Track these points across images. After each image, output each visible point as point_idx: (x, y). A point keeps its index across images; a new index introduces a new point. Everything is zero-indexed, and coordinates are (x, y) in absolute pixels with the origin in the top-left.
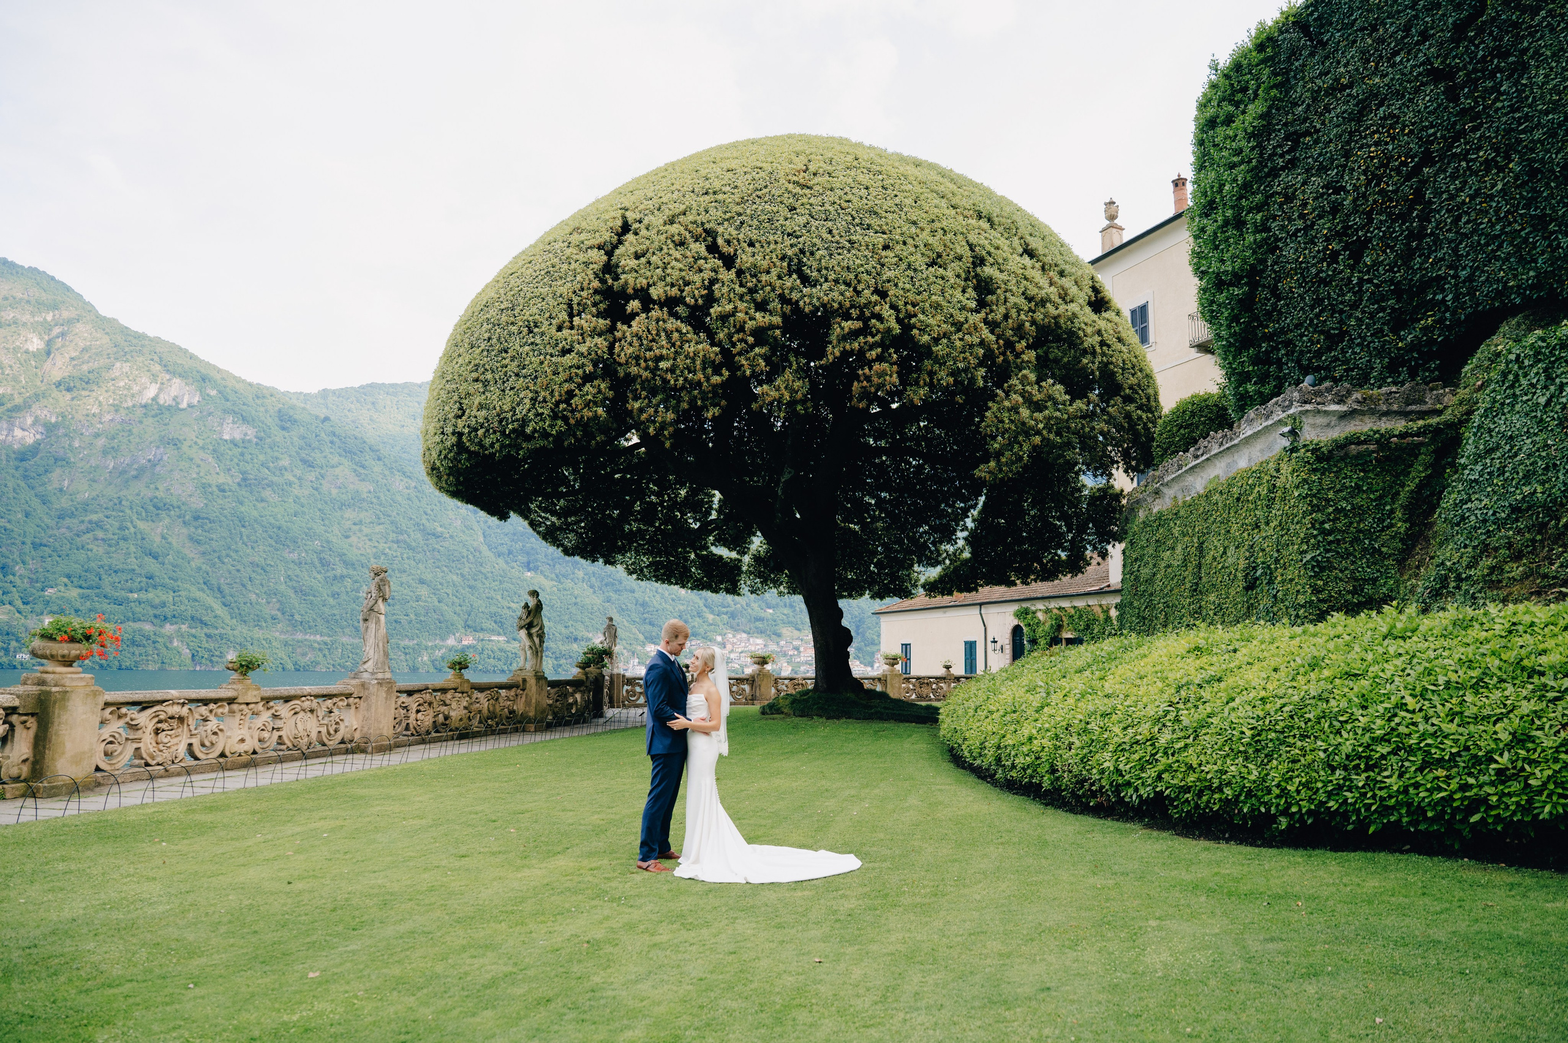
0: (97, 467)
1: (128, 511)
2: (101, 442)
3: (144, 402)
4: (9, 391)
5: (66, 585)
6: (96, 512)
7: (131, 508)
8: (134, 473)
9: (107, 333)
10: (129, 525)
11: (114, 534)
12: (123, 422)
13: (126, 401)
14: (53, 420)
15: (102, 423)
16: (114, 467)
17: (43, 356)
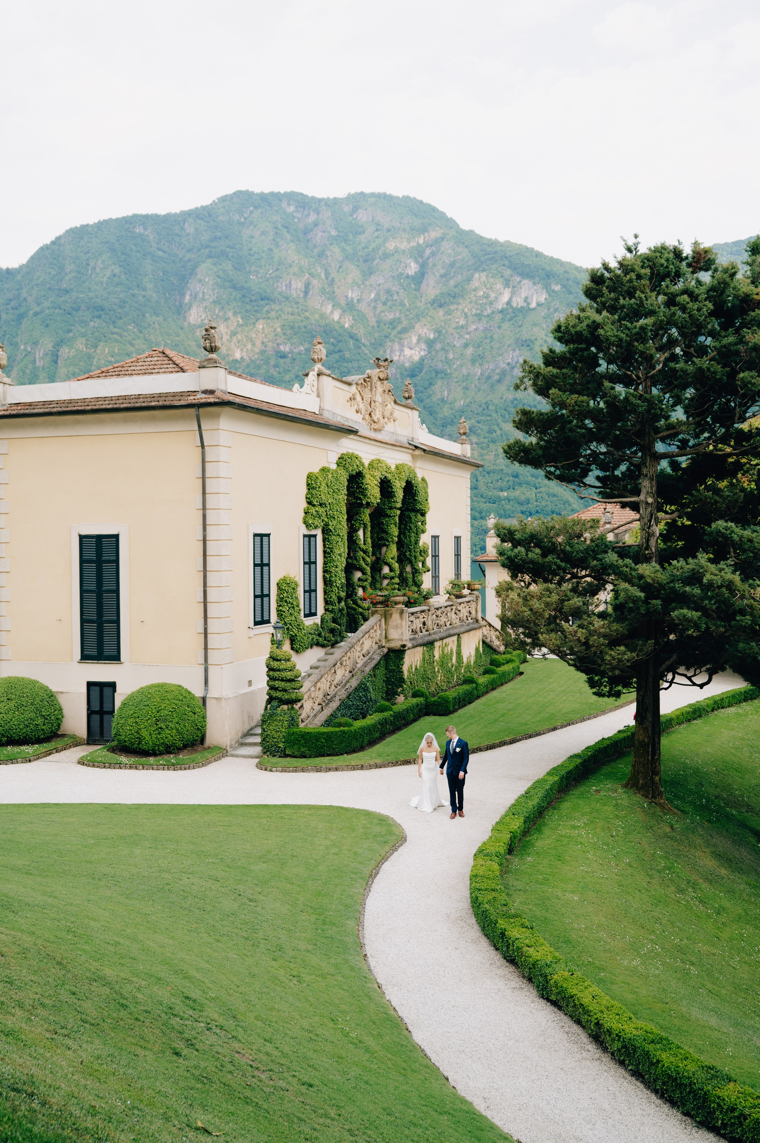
0: (469, 375)
1: (494, 415)
2: (470, 351)
3: (500, 308)
4: (398, 314)
7: (497, 412)
8: (497, 377)
9: (467, 246)
10: (496, 428)
11: (484, 438)
12: (486, 329)
13: (486, 309)
14: (432, 336)
15: (469, 334)
16: (481, 374)
17: (419, 278)
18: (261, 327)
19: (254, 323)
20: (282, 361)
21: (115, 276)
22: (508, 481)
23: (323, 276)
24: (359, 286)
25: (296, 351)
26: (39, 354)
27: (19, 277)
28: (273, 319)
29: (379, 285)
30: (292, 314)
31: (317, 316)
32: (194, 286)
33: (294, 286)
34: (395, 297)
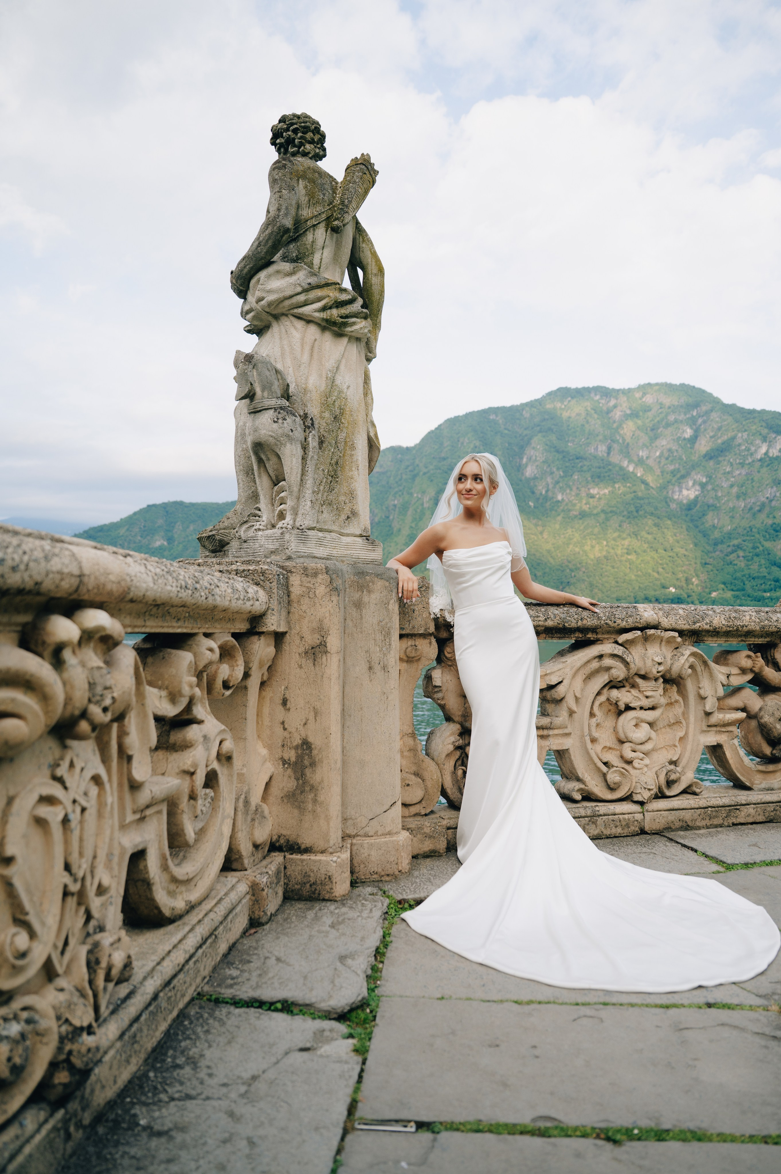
0: (734, 507)
1: (757, 536)
2: (735, 490)
3: (759, 457)
5: (723, 590)
6: (737, 539)
7: (759, 533)
8: (757, 508)
9: (731, 415)
10: (759, 545)
11: (750, 552)
12: (747, 474)
13: (748, 459)
14: (704, 480)
15: (734, 477)
16: (745, 506)
17: (694, 439)
18: (576, 477)
19: (572, 475)
20: (591, 500)
21: (476, 447)
22: (770, 585)
23: (621, 441)
24: (647, 448)
25: (602, 493)
26: (426, 499)
27: (414, 452)
28: (585, 471)
29: (663, 446)
30: (599, 468)
31: (617, 468)
32: (530, 452)
33: (600, 449)
34: (675, 454)
